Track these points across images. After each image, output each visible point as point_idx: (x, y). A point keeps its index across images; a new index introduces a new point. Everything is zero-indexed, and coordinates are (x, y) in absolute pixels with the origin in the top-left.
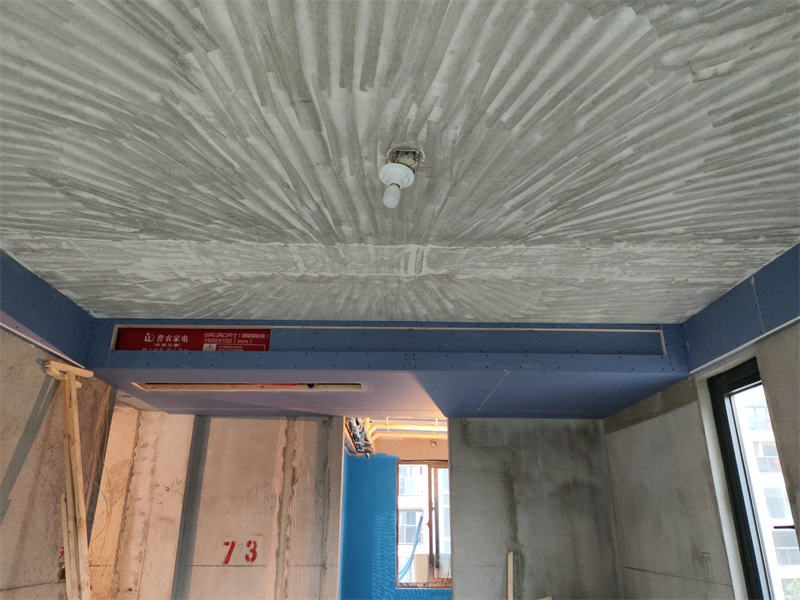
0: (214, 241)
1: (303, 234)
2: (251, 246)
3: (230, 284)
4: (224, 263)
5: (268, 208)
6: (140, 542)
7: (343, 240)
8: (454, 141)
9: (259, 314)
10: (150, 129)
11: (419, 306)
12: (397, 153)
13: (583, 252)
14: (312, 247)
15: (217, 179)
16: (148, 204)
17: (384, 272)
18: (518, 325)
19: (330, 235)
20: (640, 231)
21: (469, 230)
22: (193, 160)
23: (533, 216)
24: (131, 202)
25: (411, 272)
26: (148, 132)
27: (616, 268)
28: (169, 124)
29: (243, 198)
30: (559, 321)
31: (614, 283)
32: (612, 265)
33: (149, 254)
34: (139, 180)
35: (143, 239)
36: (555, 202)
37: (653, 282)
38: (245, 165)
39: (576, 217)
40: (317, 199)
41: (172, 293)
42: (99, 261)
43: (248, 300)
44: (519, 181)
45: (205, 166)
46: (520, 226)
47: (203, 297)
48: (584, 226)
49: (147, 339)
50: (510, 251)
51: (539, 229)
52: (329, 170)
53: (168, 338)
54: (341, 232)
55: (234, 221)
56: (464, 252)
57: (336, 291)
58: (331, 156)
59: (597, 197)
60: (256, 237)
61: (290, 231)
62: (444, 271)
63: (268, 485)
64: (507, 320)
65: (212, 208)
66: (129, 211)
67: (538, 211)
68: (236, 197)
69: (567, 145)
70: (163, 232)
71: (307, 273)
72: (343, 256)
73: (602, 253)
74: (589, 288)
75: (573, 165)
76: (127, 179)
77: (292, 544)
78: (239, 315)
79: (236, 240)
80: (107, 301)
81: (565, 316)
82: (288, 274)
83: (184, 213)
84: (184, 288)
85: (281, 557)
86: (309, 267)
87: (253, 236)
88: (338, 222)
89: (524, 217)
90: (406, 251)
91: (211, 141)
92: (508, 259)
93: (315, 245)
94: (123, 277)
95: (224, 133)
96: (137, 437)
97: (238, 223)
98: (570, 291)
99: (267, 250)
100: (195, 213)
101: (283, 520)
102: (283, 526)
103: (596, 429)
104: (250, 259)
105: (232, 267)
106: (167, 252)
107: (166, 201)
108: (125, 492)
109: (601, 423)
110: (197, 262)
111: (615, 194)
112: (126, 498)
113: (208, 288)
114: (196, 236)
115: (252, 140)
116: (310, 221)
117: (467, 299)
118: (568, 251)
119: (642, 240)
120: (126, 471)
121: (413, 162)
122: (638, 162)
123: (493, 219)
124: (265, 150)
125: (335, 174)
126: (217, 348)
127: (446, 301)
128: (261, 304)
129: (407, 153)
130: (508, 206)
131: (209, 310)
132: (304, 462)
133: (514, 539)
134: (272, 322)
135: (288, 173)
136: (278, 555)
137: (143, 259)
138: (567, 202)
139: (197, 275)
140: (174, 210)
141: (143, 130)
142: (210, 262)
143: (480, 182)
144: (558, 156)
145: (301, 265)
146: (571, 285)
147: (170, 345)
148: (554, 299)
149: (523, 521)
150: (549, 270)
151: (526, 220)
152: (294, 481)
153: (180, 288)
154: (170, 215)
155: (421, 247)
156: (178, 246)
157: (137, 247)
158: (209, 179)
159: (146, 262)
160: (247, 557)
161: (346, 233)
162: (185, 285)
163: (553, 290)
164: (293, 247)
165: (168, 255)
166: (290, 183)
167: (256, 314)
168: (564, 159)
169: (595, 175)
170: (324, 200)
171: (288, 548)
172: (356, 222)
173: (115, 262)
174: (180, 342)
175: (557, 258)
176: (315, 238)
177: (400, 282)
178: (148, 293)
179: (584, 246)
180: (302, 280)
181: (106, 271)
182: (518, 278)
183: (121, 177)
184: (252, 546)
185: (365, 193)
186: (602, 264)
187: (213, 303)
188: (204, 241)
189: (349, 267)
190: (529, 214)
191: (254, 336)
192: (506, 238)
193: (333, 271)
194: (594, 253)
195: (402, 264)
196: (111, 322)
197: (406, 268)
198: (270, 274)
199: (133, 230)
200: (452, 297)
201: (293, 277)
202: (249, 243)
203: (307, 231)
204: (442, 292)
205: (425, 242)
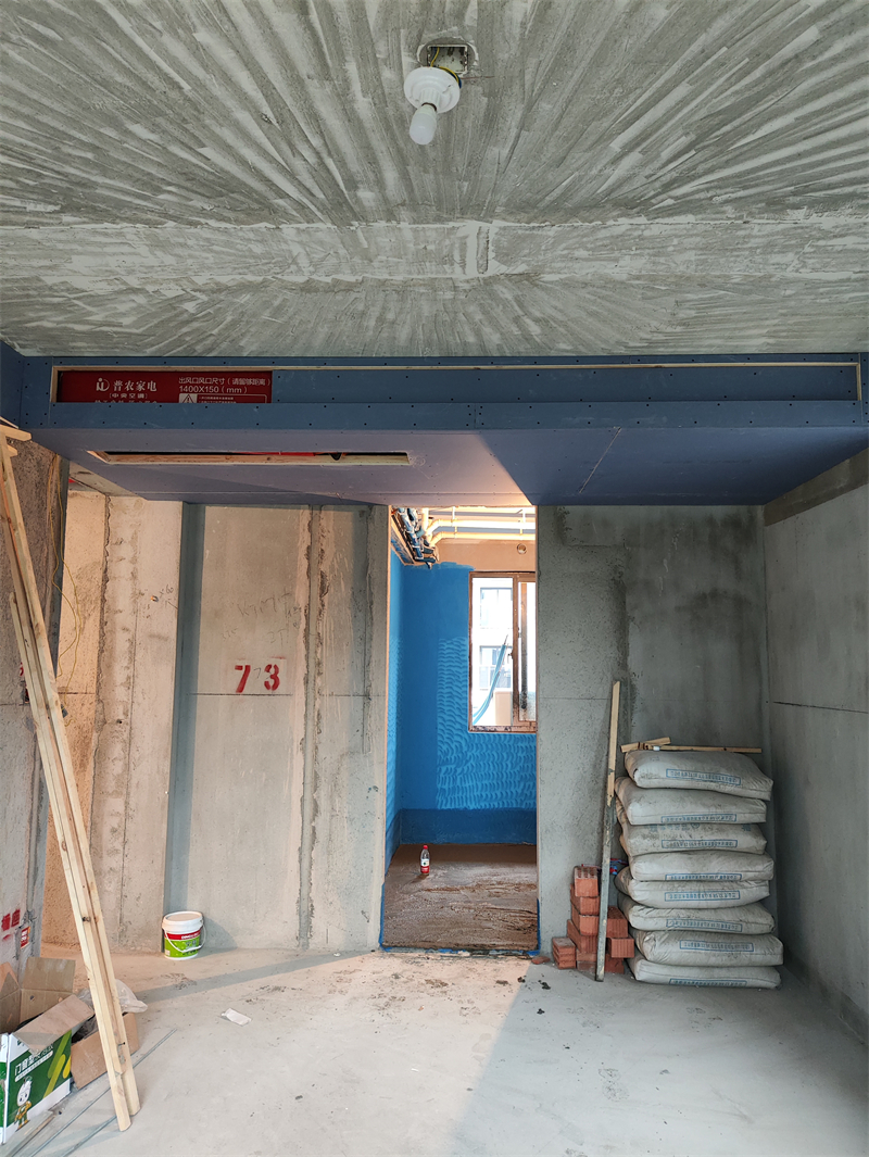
0: (171, 224)
1: (301, 207)
2: (226, 231)
3: (204, 298)
4: (190, 261)
5: (243, 162)
6: (126, 664)
7: (362, 216)
8: (523, 25)
9: (253, 348)
10: (45, 24)
11: (487, 330)
12: (434, 49)
13: (739, 228)
14: (318, 230)
15: (161, 114)
16: (66, 162)
17: (431, 271)
18: (639, 359)
19: (341, 208)
20: (830, 187)
21: (558, 192)
22: (119, 79)
23: (657, 164)
24: (40, 158)
25: (472, 271)
26: (41, 29)
27: (790, 256)
28: (72, 13)
29: (203, 146)
30: (703, 351)
31: (788, 282)
32: (784, 250)
33: (80, 248)
34: (44, 119)
35: (68, 224)
36: (692, 137)
37: (849, 280)
38: (198, 85)
39: (727, 164)
40: (316, 142)
41: (124, 314)
42: (12, 262)
43: (234, 323)
44: (632, 97)
45: (137, 89)
46: (638, 182)
47: (169, 320)
48: (741, 181)
49: (100, 388)
50: (623, 228)
51: (667, 187)
52: (328, 89)
53: (129, 386)
54: (358, 201)
55: (194, 188)
56: (552, 232)
57: (361, 307)
58: (329, 62)
59: (759, 126)
60: (231, 215)
61: (281, 202)
62: (521, 268)
63: (288, 594)
64: (622, 351)
65: (159, 164)
66: (39, 175)
67: (666, 154)
68: (191, 143)
69: (709, 25)
70: (94, 208)
71: (314, 277)
72: (365, 245)
73: (768, 229)
74: (750, 292)
75: (721, 64)
76: (27, 118)
77: (324, 669)
78: (224, 349)
79: (203, 221)
80: (34, 329)
81: (710, 343)
82: (285, 278)
83: (120, 176)
84: (140, 306)
85: (311, 685)
86: (316, 265)
87: (227, 214)
88: (352, 184)
89: (643, 165)
90: (460, 234)
91: (139, 41)
92: (619, 244)
93: (320, 225)
94: (51, 288)
95: (158, 24)
96: (108, 531)
97: (200, 190)
98: (719, 297)
99: (250, 236)
100: (137, 175)
101: (312, 639)
102: (312, 647)
103: (752, 519)
104: (229, 254)
105: (204, 267)
106: (106, 245)
107: (90, 156)
108: (99, 602)
109: (759, 510)
110: (152, 261)
111: (789, 119)
112: (103, 609)
113: (172, 304)
114: (144, 216)
115: (203, 36)
116: (309, 183)
117: (560, 317)
118: (715, 226)
119: (832, 204)
120: (99, 575)
121: (460, 67)
122: (828, 55)
123: (594, 172)
124: (225, 55)
125: (338, 95)
126: (199, 400)
127: (528, 321)
128: (253, 330)
129: (450, 51)
130: (616, 145)
131: (180, 341)
132: (336, 566)
133: (623, 665)
134: (274, 360)
135: (266, 96)
136: (306, 682)
137: (74, 258)
138: (712, 136)
139: (155, 282)
140: (104, 172)
141: (35, 25)
142: (169, 260)
143: (569, 102)
144: (695, 48)
145: (303, 262)
146: (720, 288)
147: (132, 396)
148: (693, 313)
149: (636, 641)
150: (684, 262)
151: (648, 171)
152: (323, 590)
153: (134, 305)
154: (100, 180)
155: (485, 225)
156: (120, 234)
157: (62, 236)
158: (148, 113)
159: (79, 262)
160: (267, 684)
161: (366, 204)
162: (141, 299)
163: (690, 296)
164: (288, 230)
165: (107, 249)
166: (270, 115)
167: (250, 346)
168: (705, 54)
169: (757, 82)
170: (326, 144)
171: (320, 674)
172: (380, 183)
173: (35, 263)
174: (146, 391)
175: (698, 239)
176: (318, 214)
177: (455, 288)
178: (90, 314)
179: (741, 217)
180: (308, 288)
181: (25, 279)
182: (638, 278)
183: (17, 114)
184: (272, 671)
185: (388, 128)
186: (769, 248)
187: (185, 330)
188: (154, 224)
189: (375, 264)
190: (651, 161)
191: (249, 382)
192: (617, 204)
193: (354, 272)
194: (757, 228)
195: (457, 258)
196: (46, 362)
197: (463, 264)
198: (260, 279)
199: (51, 208)
200: (538, 314)
201: (294, 284)
202: (223, 225)
203: (305, 201)
204: (521, 305)
205: (489, 215)
